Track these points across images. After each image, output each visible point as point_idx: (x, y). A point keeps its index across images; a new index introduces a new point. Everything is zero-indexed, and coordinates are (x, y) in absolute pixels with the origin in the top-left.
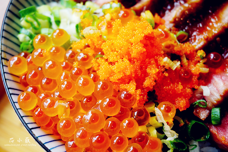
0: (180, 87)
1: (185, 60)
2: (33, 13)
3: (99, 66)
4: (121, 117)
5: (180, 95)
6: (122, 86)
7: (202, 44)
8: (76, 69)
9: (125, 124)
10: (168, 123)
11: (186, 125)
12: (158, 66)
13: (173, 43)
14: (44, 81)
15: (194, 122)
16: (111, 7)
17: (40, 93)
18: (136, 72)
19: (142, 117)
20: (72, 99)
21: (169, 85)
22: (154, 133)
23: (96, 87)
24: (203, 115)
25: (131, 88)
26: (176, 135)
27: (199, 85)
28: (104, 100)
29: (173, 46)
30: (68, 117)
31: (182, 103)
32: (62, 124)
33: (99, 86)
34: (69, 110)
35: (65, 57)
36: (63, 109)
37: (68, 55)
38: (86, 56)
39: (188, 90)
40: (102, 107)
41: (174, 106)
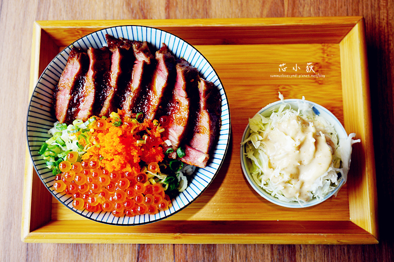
0: (154, 151)
1: (149, 131)
2: (47, 149)
3: (104, 164)
4: (132, 185)
5: (157, 154)
6: (124, 170)
7: (153, 115)
8: (94, 173)
9: (136, 188)
10: (157, 174)
11: (168, 166)
12: (136, 148)
13: (137, 126)
14: (80, 187)
15: (171, 163)
16: (90, 122)
17: (82, 195)
18: (126, 158)
19: (143, 179)
20: (101, 190)
21: (147, 153)
22: (153, 182)
23: (110, 177)
24: (174, 156)
25: (129, 169)
26: (165, 176)
27: (163, 141)
28: (119, 183)
29: (138, 128)
30: (105, 200)
31: (159, 158)
32: (104, 206)
33: (112, 176)
34: (103, 197)
35: (82, 167)
36: (100, 199)
37: (83, 165)
38: (94, 163)
39: (159, 148)
40: (119, 187)
41: (156, 163)
